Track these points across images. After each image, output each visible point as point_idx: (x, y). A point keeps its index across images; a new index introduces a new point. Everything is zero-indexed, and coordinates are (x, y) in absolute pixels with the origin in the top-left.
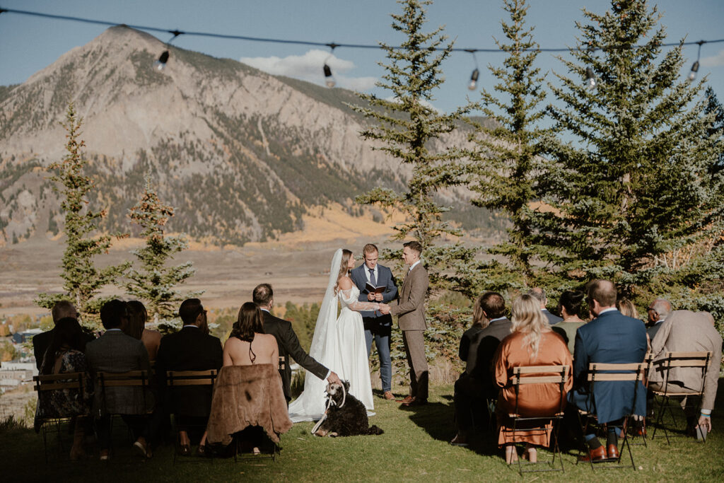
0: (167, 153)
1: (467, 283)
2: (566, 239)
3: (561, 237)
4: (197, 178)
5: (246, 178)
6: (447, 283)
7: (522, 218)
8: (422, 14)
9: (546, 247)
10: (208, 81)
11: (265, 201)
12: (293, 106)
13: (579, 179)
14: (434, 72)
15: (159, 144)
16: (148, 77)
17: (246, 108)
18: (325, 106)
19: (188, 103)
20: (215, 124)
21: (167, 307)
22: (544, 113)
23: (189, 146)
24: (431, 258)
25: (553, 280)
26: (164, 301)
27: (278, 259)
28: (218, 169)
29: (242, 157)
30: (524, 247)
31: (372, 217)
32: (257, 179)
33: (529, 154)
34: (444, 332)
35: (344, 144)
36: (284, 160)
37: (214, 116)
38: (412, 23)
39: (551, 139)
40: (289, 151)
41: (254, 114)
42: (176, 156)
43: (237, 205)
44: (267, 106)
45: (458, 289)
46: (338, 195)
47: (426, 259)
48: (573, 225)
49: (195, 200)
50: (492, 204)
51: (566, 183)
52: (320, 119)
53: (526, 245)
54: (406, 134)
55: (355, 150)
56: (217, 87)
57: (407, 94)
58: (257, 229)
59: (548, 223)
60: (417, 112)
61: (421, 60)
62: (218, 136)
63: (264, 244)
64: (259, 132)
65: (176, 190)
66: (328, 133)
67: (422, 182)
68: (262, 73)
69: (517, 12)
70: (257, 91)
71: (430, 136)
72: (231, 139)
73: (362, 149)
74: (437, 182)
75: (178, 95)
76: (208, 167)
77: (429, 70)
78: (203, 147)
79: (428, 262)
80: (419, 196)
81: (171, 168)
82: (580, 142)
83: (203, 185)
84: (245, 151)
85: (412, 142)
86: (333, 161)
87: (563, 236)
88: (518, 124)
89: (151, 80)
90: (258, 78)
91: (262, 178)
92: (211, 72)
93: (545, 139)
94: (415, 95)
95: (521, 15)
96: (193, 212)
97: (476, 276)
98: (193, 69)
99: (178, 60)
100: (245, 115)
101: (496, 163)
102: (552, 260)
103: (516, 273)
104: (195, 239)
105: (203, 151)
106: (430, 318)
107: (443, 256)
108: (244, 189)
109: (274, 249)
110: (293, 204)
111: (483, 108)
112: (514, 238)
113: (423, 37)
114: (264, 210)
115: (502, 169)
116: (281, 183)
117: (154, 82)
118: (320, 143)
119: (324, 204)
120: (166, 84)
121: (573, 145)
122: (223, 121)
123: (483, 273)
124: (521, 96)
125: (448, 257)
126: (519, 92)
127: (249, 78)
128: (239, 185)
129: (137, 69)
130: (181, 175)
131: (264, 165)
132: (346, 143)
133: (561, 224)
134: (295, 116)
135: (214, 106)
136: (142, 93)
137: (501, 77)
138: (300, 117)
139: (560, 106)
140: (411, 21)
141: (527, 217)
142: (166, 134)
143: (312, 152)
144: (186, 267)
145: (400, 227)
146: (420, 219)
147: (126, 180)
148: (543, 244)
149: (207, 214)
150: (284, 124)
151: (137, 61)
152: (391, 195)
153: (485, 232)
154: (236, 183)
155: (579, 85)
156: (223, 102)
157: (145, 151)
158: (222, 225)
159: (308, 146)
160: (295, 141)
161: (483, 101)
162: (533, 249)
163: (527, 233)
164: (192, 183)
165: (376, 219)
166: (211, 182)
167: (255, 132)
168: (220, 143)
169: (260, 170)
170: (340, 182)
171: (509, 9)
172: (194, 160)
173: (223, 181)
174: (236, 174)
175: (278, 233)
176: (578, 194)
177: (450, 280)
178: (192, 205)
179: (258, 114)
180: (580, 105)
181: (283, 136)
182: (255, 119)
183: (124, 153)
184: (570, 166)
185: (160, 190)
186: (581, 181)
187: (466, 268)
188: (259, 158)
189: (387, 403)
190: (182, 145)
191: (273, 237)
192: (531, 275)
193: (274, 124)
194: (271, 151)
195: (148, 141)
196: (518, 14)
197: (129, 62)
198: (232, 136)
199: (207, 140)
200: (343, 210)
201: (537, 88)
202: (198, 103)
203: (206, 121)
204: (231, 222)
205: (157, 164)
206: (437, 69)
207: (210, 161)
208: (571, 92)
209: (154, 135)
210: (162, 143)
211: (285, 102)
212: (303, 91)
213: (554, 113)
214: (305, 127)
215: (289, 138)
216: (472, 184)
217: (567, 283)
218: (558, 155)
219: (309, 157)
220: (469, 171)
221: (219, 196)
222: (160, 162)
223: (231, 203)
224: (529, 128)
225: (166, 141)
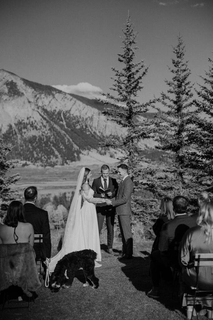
0: (21, 126)
1: (153, 186)
2: (202, 166)
3: (199, 164)
4: (34, 137)
5: (56, 137)
6: (142, 186)
7: (180, 155)
8: (133, 53)
9: (192, 169)
10: (39, 95)
11: (64, 148)
12: (77, 107)
13: (209, 136)
14: (138, 83)
15: (18, 122)
16: (14, 93)
17: (56, 107)
18: (90, 107)
19: (31, 104)
20: (42, 114)
21: (6, 195)
22: (192, 104)
23: (31, 123)
24: (135, 173)
25: (195, 186)
26: (6, 192)
27: (69, 173)
28: (44, 134)
29: (54, 129)
30: (181, 169)
31: (110, 155)
32: (61, 138)
33: (184, 124)
34: (141, 210)
35: (98, 124)
36: (72, 130)
37: (42, 110)
38: (128, 58)
39: (195, 116)
40: (75, 127)
41: (60, 110)
42: (25, 127)
43: (52, 149)
44: (65, 107)
45: (148, 189)
46: (95, 145)
47: (132, 174)
48: (206, 159)
49: (33, 147)
50: (165, 148)
51: (203, 138)
52: (88, 113)
53: (182, 168)
54: (124, 113)
55: (103, 126)
56: (44, 98)
57: (124, 93)
58: (60, 160)
59: (193, 157)
60: (130, 102)
61: (132, 76)
62: (44, 119)
63: (63, 166)
64: (61, 118)
65: (25, 142)
66: (91, 119)
67: (131, 136)
68: (63, 92)
69: (180, 54)
70: (61, 100)
71: (135, 114)
72: (49, 120)
73: (106, 126)
74: (139, 137)
75: (26, 101)
76: (39, 132)
77: (136, 82)
78: (37, 124)
79: (134, 175)
80: (130, 143)
81: (23, 133)
82: (209, 118)
83: (37, 140)
84: (55, 126)
85: (127, 117)
86: (93, 131)
87: (200, 164)
88: (179, 109)
89: (15, 94)
90: (61, 94)
91: (63, 138)
92: (41, 91)
93: (193, 116)
94: (129, 94)
95: (182, 55)
96: (33, 152)
97: (157, 183)
98: (33, 90)
99: (27, 86)
100: (55, 110)
101: (167, 128)
102: (194, 176)
103: (177, 182)
104: (33, 163)
105: (37, 126)
106: (134, 203)
107: (141, 173)
108: (55, 142)
109: (67, 169)
110: (76, 149)
111: (162, 101)
112: (176, 165)
113: (133, 65)
114: (63, 151)
115: (170, 131)
116: (71, 140)
117: (16, 95)
118: (88, 123)
119: (89, 150)
120: (21, 96)
121: (206, 119)
122: (46, 113)
123: (160, 181)
124: (181, 95)
125: (143, 173)
126: (180, 93)
127: (57, 94)
128: (53, 141)
129: (8, 89)
130: (27, 136)
131: (63, 132)
132: (99, 124)
133: (200, 158)
134: (77, 111)
135: (42, 106)
136: (11, 99)
137: (171, 86)
138: (79, 112)
139: (200, 100)
140: (127, 57)
141: (182, 154)
142: (21, 118)
143: (84, 127)
144: (16, 176)
145: (120, 159)
146: (130, 154)
147: (3, 137)
148: (190, 168)
149: (38, 153)
150: (73, 115)
151: (8, 85)
152: (116, 142)
153: (158, 163)
154: (51, 140)
155: (210, 90)
156: (46, 104)
157: (12, 125)
158: (45, 158)
159: (83, 124)
160: (77, 122)
161: (162, 98)
162: (185, 170)
163: (182, 162)
164: (32, 139)
165: (111, 156)
166: (40, 139)
167: (60, 118)
168: (45, 122)
169: (62, 134)
170: (96, 140)
171: (176, 52)
172: (33, 129)
173: (46, 139)
174: (51, 136)
175: (69, 161)
176: (209, 143)
177: (144, 184)
178: (32, 149)
179: (61, 110)
180: (210, 99)
181: (72, 120)
182: (60, 112)
183: (2, 126)
184: (204, 130)
185: (18, 142)
186: (210, 137)
187: (152, 179)
188: (61, 129)
189: (109, 256)
190: (28, 122)
191: (67, 163)
192: (184, 183)
193: (68, 115)
194: (67, 126)
195: (13, 121)
196: (180, 55)
197: (5, 86)
198: (50, 119)
199: (39, 121)
200: (97, 152)
201: (189, 91)
202: (35, 105)
203: (39, 112)
204: (49, 157)
205: (17, 131)
206: (140, 81)
207: (40, 130)
208: (206, 93)
209: (16, 118)
210: (19, 122)
211: (73, 105)
212: (81, 101)
213: (197, 104)
214: (82, 116)
215: (74, 121)
216: (156, 138)
217: (202, 187)
218: (199, 124)
219: (83, 129)
220: (154, 132)
221: (44, 145)
222: (18, 130)
223: (49, 148)
224: (184, 111)
225: (21, 121)
